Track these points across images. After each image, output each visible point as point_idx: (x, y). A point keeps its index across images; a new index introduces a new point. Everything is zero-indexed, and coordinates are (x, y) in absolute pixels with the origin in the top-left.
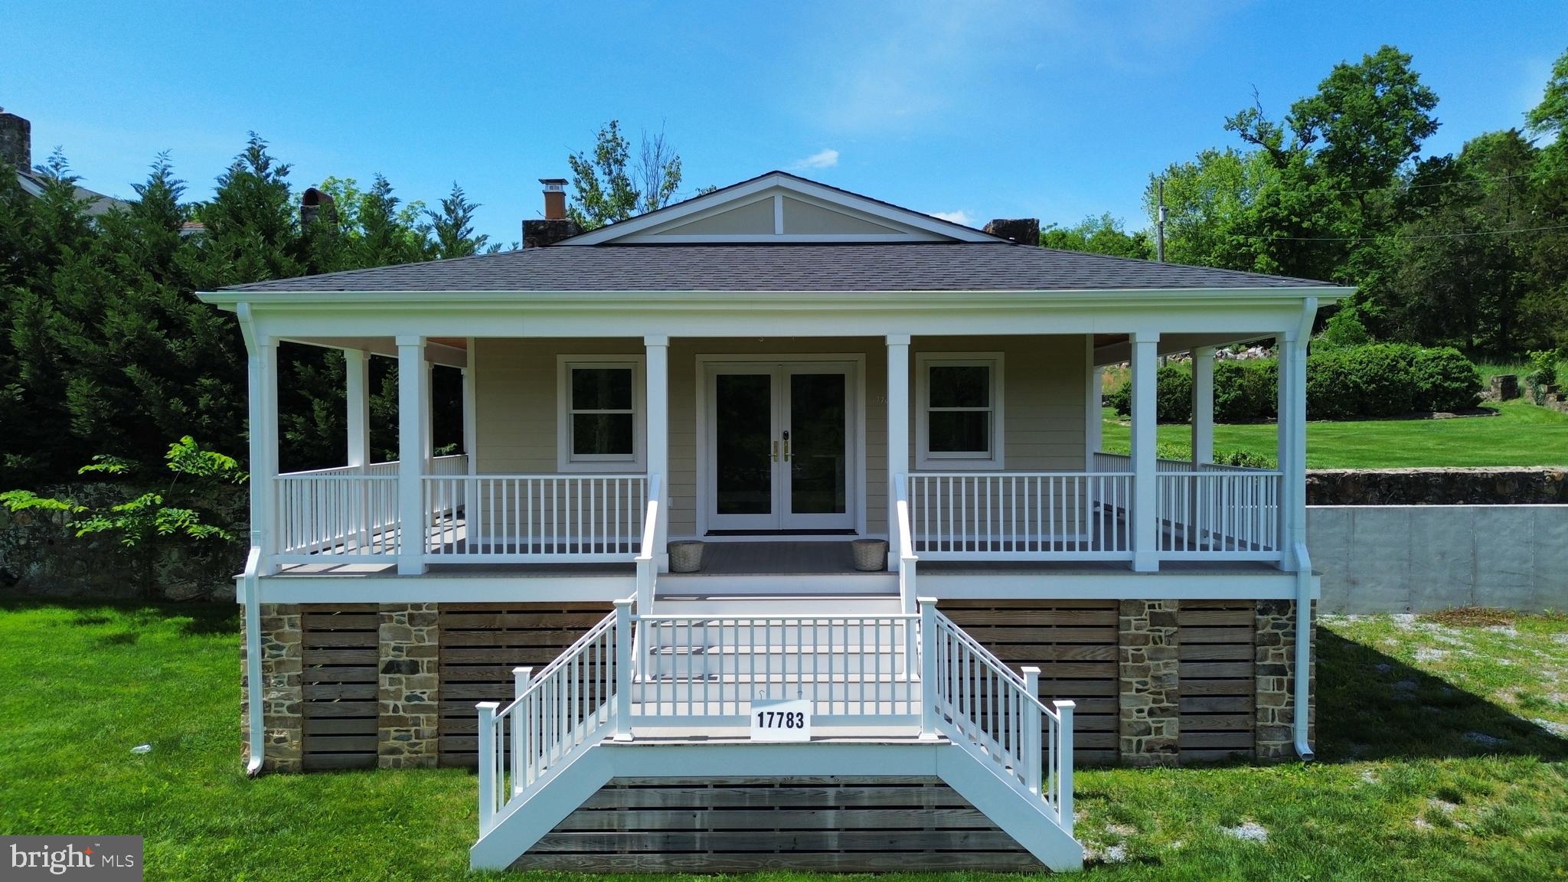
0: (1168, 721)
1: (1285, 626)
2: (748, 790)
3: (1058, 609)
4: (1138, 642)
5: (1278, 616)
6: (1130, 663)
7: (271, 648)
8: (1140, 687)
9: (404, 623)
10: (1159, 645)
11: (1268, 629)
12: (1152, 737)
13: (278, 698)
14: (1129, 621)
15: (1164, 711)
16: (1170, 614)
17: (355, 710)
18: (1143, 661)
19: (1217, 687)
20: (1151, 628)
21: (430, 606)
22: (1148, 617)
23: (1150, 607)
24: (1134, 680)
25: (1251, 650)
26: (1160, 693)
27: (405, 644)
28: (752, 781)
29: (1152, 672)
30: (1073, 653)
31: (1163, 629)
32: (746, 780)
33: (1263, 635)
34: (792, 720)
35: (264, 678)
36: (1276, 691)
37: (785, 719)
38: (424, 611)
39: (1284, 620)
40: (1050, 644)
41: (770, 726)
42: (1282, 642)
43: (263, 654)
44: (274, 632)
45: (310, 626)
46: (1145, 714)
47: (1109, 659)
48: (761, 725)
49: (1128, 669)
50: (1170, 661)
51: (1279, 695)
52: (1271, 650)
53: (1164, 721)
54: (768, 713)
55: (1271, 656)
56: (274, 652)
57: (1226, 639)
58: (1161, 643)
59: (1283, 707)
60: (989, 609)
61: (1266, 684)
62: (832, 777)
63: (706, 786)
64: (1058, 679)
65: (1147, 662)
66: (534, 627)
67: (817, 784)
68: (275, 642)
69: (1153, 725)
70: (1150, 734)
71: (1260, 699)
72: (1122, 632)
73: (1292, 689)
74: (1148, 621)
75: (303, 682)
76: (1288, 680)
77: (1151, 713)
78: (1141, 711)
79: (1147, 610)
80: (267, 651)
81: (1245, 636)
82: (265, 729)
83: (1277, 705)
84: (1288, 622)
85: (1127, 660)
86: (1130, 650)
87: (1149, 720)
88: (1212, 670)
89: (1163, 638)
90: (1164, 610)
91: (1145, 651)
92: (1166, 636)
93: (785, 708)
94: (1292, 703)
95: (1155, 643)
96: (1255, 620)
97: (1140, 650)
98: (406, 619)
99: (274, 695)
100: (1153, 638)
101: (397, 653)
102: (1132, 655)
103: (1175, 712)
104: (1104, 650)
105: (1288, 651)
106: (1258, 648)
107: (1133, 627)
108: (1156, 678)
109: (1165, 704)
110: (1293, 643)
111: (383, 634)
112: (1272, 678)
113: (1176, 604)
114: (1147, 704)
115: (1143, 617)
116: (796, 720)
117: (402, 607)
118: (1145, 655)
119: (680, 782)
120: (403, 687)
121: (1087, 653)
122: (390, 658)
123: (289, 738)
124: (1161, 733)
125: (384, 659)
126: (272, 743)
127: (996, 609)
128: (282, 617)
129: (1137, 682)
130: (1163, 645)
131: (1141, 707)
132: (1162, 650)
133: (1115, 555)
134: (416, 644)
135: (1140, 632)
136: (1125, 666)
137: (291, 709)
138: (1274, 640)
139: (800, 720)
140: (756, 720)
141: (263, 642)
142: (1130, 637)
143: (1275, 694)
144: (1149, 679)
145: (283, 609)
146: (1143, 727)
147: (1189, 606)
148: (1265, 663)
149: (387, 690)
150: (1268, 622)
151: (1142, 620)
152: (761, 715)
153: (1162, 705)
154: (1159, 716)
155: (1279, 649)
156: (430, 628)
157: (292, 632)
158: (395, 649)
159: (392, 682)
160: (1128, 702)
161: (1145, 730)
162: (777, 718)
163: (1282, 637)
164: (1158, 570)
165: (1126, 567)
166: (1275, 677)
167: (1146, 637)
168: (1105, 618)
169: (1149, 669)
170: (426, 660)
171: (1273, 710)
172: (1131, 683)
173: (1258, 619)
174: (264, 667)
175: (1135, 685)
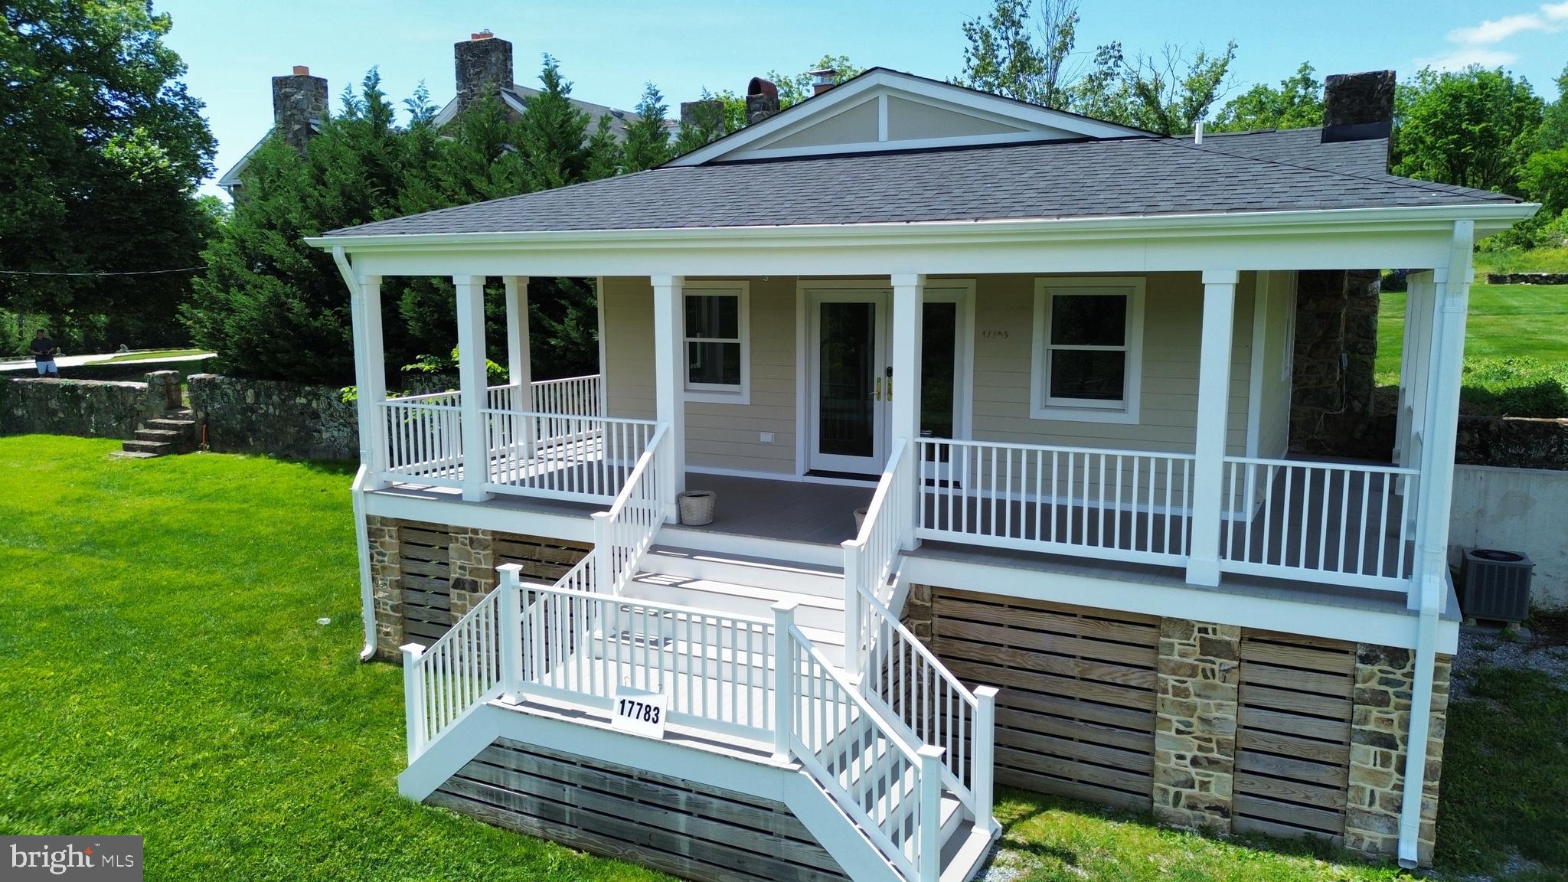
0: (1218, 776)
1: (1400, 684)
2: (608, 775)
3: (1084, 617)
4: (1182, 671)
5: (1390, 669)
6: (1170, 696)
7: (378, 553)
8: (1182, 728)
9: (466, 545)
10: (1211, 681)
11: (1373, 684)
12: (1196, 791)
13: (383, 598)
14: (1172, 645)
15: (1213, 763)
16: (1228, 643)
17: (436, 617)
18: (1187, 696)
19: (1292, 746)
20: (1202, 657)
21: (484, 532)
22: (1197, 643)
23: (1200, 630)
24: (1174, 718)
25: (1347, 708)
26: (1210, 740)
27: (468, 565)
28: (611, 767)
29: (1199, 712)
30: (1098, 672)
31: (1218, 661)
32: (607, 766)
33: (1364, 691)
34: (650, 713)
35: (374, 579)
36: (1378, 768)
37: (643, 711)
38: (481, 536)
39: (1398, 675)
40: (1074, 657)
41: (629, 715)
42: (1392, 704)
43: (372, 558)
44: (379, 540)
45: (405, 538)
46: (1187, 762)
47: (1145, 686)
48: (622, 714)
49: (1167, 703)
50: (1225, 703)
51: (1383, 773)
52: (1375, 712)
53: (1213, 776)
54: (630, 702)
55: (1373, 720)
56: (381, 558)
57: (1310, 687)
58: (1214, 678)
59: (1388, 790)
60: (1002, 605)
61: (1363, 756)
62: (683, 780)
63: (575, 764)
64: (1082, 700)
65: (1193, 699)
66: (565, 562)
67: (668, 784)
68: (380, 549)
69: (1197, 779)
70: (1192, 787)
71: (1353, 773)
72: (1161, 657)
73: (1402, 769)
74: (1198, 649)
75: (400, 585)
76: (1398, 756)
77: (1195, 762)
78: (1181, 757)
79: (1196, 633)
80: (375, 555)
81: (1340, 687)
82: (377, 622)
83: (1377, 785)
84: (1405, 679)
85: (1165, 691)
86: (1171, 680)
87: (1193, 771)
88: (1289, 723)
89: (1217, 672)
90: (1219, 637)
91: (1191, 684)
92: (1220, 670)
93: (645, 700)
94: (1400, 788)
95: (1206, 677)
96: (1355, 669)
97: (1185, 682)
98: (468, 542)
99: (381, 594)
100: (1204, 670)
101: (463, 572)
102: (1173, 686)
103: (1228, 767)
104: (1139, 674)
105: (1401, 717)
106: (1355, 707)
107: (1176, 652)
108: (1204, 721)
109: (1215, 755)
110: (1408, 708)
111: (451, 553)
112: (1373, 749)
113: (1238, 632)
114: (1190, 750)
115: (1191, 641)
116: (653, 714)
117: (464, 531)
118: (1191, 689)
119: (552, 754)
120: (467, 603)
121: (1118, 675)
122: (457, 576)
123: (392, 633)
124: (1208, 790)
125: (454, 576)
126: (382, 635)
127: (1010, 606)
128: (384, 528)
129: (1178, 721)
130: (1217, 681)
131: (1182, 753)
132: (1214, 687)
133: (1166, 559)
134: (476, 566)
135: (1185, 660)
136: (1163, 699)
137: (394, 608)
138: (1381, 700)
139: (656, 715)
140: (618, 706)
141: (371, 547)
142: (1172, 664)
143: (1376, 771)
144: (1194, 720)
145: (384, 521)
146: (1183, 778)
147: (1253, 636)
148: (1363, 728)
149: (455, 604)
150: (1371, 676)
151: (1189, 645)
152: (623, 702)
153: (1209, 755)
154: (1205, 768)
155: (1387, 713)
156: (486, 552)
157: (391, 541)
158: (461, 568)
159: (460, 597)
160: (1166, 743)
161: (1186, 782)
162: (636, 708)
163: (1393, 697)
164: (1216, 585)
165: (1176, 575)
166: (1378, 749)
167: (1194, 668)
168: (1143, 635)
169: (1195, 708)
170: (483, 581)
171: (1372, 792)
172: (1170, 721)
173: (1358, 669)
174: (373, 569)
175: (1176, 725)
